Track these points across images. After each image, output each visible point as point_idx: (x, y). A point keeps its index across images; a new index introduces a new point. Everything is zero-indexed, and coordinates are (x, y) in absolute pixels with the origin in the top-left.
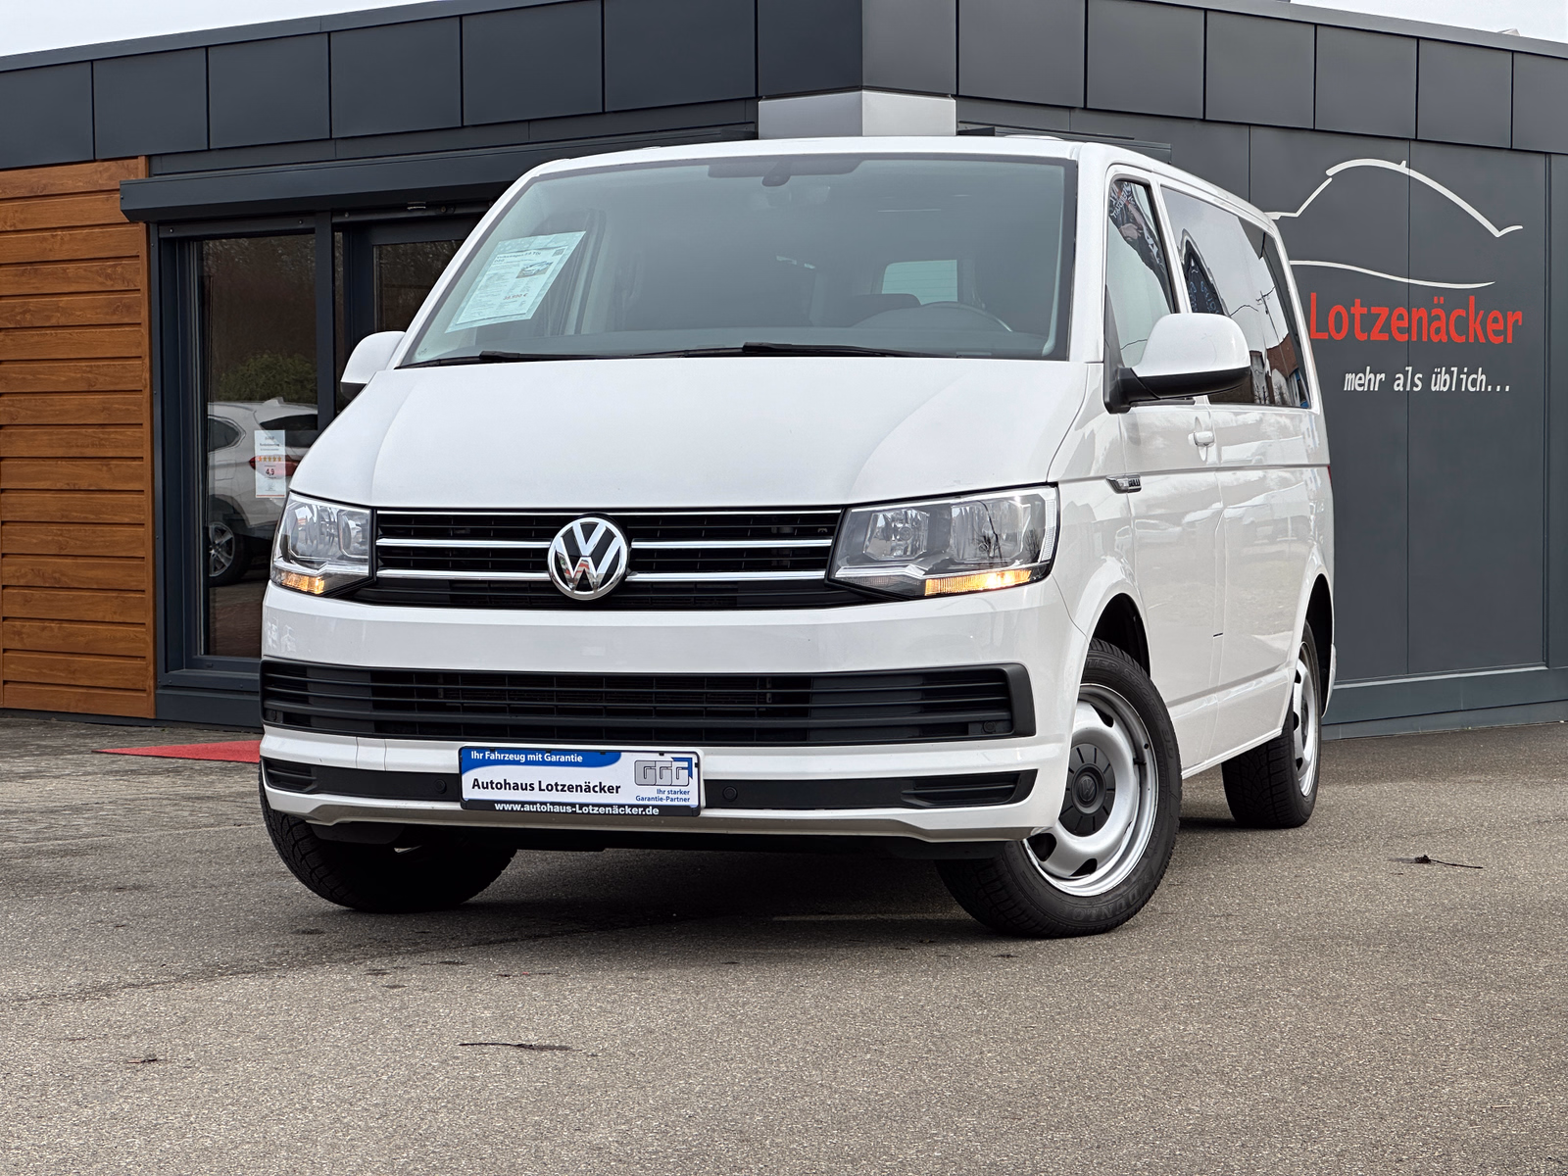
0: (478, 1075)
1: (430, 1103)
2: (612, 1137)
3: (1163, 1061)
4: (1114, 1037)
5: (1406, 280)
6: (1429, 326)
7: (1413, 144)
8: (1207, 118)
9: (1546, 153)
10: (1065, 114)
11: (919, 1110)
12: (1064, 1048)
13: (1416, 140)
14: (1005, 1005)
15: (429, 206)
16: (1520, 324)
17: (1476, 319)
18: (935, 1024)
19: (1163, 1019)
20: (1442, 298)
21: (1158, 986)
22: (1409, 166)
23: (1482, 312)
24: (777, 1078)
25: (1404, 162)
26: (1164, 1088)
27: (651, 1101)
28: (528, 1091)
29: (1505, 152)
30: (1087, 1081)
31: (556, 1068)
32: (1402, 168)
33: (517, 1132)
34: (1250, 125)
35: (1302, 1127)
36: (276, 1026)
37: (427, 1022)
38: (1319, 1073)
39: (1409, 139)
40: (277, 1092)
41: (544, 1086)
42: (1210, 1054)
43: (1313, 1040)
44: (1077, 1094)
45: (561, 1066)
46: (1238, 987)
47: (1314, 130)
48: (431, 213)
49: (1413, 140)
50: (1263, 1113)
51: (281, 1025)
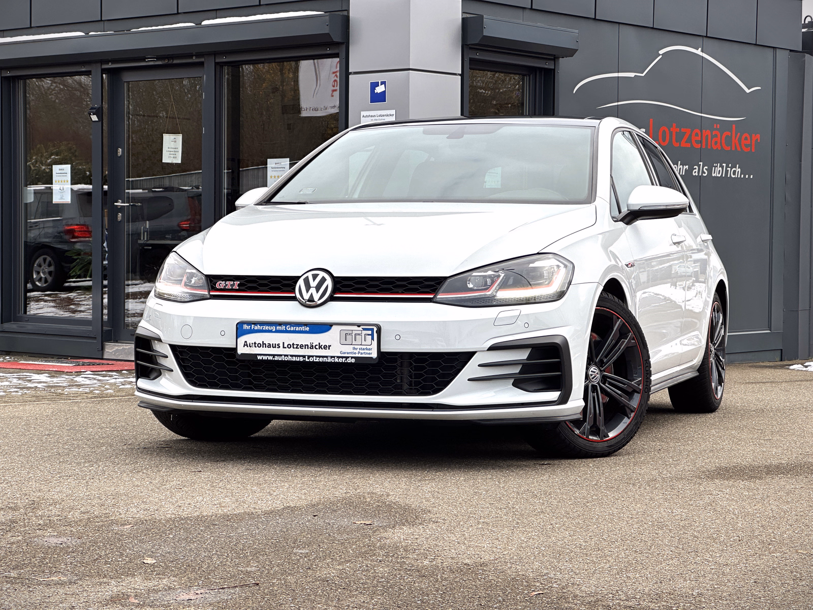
0: (232, 535)
1: (205, 552)
2: (333, 573)
3: (670, 530)
4: (631, 516)
5: (700, 114)
6: (712, 140)
7: (704, 38)
8: (597, 18)
9: (774, 47)
10: (520, 12)
11: (530, 558)
12: (602, 522)
13: (706, 37)
14: (551, 497)
15: (158, 58)
16: (759, 141)
17: (736, 137)
18: (513, 508)
19: (655, 506)
20: (718, 125)
21: (639, 488)
22: (702, 51)
23: (739, 134)
24: (428, 538)
25: (700, 49)
26: (681, 547)
27: (351, 552)
28: (267, 544)
29: (753, 46)
30: (628, 542)
31: (281, 531)
32: (699, 52)
33: (268, 570)
34: (619, 23)
35: (786, 571)
36: (93, 506)
37: (190, 504)
38: (774, 538)
39: (703, 36)
40: (102, 544)
41: (277, 542)
42: (697, 527)
43: (758, 519)
44: (627, 549)
45: (285, 530)
46: (689, 489)
47: (653, 28)
48: (160, 63)
49: (705, 36)
50: (755, 562)
51: (97, 505)
